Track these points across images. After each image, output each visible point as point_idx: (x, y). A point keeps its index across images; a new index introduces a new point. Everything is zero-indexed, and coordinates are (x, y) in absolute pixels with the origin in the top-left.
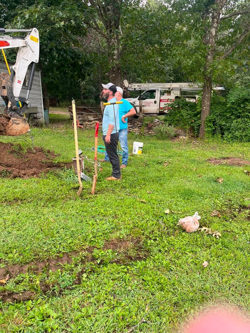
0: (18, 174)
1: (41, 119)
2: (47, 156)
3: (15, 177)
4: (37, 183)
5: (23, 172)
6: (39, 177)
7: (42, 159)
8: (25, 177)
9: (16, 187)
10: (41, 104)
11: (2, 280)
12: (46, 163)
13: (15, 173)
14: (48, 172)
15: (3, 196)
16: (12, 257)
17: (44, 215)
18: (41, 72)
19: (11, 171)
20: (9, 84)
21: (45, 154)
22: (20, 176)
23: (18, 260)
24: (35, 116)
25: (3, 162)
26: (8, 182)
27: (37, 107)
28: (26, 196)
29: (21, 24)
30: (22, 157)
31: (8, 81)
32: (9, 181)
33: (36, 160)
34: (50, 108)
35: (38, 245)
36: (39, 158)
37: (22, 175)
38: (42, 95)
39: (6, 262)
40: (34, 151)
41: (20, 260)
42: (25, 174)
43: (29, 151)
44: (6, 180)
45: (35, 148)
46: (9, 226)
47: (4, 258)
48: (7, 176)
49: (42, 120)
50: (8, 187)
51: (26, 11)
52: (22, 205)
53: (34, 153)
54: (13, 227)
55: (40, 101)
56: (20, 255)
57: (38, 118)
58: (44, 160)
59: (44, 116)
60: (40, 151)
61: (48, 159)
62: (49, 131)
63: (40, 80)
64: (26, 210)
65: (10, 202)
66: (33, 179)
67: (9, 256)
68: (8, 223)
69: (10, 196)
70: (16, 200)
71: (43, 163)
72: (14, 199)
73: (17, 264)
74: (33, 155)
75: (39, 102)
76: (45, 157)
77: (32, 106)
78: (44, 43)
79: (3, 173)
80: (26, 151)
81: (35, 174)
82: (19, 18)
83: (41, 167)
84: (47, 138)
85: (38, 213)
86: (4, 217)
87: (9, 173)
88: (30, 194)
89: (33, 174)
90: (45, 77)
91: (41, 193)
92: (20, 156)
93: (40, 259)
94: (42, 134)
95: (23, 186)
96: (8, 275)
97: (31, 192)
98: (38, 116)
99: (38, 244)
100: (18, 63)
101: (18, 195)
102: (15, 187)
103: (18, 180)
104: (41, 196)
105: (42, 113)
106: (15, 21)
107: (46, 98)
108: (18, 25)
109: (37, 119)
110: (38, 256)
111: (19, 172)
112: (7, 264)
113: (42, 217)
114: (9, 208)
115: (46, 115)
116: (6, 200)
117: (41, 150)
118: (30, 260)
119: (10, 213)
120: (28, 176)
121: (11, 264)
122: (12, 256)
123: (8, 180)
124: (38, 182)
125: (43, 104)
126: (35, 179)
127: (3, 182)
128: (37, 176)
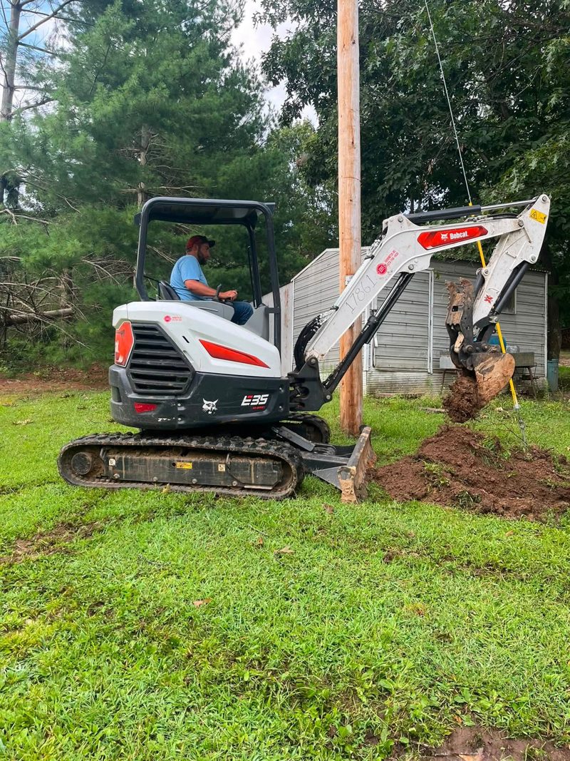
0: (494, 505)
1: (539, 381)
2: (559, 471)
3: (485, 511)
4: (537, 536)
5: (503, 502)
6: (541, 521)
7: (547, 477)
8: (507, 514)
9: (488, 537)
10: (542, 346)
11: (468, 757)
12: (556, 487)
13: (486, 501)
14: (563, 512)
15: (463, 552)
16: (489, 709)
17: (560, 623)
18: (549, 275)
19: (478, 497)
20: (468, 302)
21: (555, 466)
22: (496, 511)
23: (504, 721)
24: (527, 372)
25: (461, 473)
26: (471, 519)
27: (533, 353)
28: (514, 563)
29: (517, 183)
30: (499, 467)
31: (469, 296)
32: (473, 519)
33: (532, 477)
34: (562, 354)
35: (549, 699)
36: (540, 472)
37: (501, 510)
38: (546, 326)
39: (476, 716)
40: (529, 456)
41: (508, 722)
42: (507, 509)
43: (517, 455)
44: (468, 516)
45: (531, 449)
46: (480, 628)
47: (472, 704)
48: (469, 506)
49: (542, 382)
50: (471, 531)
51: (530, 155)
52: (506, 584)
53: (527, 461)
54: (488, 631)
55: (540, 338)
56: (507, 709)
57: (534, 378)
58: (550, 480)
59: (546, 373)
60: (541, 458)
61: (560, 477)
62: (558, 410)
63: (546, 293)
64: (516, 599)
65: (477, 568)
66: (527, 524)
67: (481, 702)
68: (479, 620)
69: (478, 555)
70: (491, 566)
71: (549, 486)
72: (487, 565)
73: (499, 729)
74: (525, 465)
75: (539, 340)
76: (553, 473)
77: (521, 352)
78: (562, 212)
79: (461, 497)
80: (510, 454)
81: (530, 512)
82: (514, 171)
83: (544, 496)
84: (554, 424)
85: (544, 615)
86: (469, 602)
87: (474, 501)
88: (521, 560)
89: (526, 512)
90: (556, 284)
91: (549, 564)
92: (495, 463)
93: (554, 737)
94: (542, 415)
95: (504, 536)
96: (481, 749)
97: (524, 555)
98: (533, 372)
99: (549, 696)
100: (495, 263)
101: (495, 556)
102: (486, 535)
103: (491, 519)
104: (549, 572)
105: (542, 365)
106: (506, 179)
107: (555, 330)
108: (512, 185)
109: (530, 379)
110: (551, 728)
111: (494, 502)
112: (478, 721)
113: (557, 629)
114: (478, 582)
115: (551, 370)
116: (469, 563)
117: (545, 456)
118: (529, 731)
119: (479, 596)
120: (516, 513)
121: (488, 725)
122: (489, 705)
123: (471, 515)
124: (538, 534)
125: (546, 347)
126: (530, 524)
127: (462, 518)
128: (538, 519)
